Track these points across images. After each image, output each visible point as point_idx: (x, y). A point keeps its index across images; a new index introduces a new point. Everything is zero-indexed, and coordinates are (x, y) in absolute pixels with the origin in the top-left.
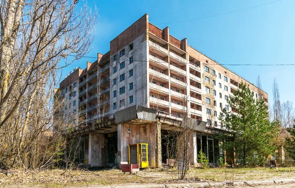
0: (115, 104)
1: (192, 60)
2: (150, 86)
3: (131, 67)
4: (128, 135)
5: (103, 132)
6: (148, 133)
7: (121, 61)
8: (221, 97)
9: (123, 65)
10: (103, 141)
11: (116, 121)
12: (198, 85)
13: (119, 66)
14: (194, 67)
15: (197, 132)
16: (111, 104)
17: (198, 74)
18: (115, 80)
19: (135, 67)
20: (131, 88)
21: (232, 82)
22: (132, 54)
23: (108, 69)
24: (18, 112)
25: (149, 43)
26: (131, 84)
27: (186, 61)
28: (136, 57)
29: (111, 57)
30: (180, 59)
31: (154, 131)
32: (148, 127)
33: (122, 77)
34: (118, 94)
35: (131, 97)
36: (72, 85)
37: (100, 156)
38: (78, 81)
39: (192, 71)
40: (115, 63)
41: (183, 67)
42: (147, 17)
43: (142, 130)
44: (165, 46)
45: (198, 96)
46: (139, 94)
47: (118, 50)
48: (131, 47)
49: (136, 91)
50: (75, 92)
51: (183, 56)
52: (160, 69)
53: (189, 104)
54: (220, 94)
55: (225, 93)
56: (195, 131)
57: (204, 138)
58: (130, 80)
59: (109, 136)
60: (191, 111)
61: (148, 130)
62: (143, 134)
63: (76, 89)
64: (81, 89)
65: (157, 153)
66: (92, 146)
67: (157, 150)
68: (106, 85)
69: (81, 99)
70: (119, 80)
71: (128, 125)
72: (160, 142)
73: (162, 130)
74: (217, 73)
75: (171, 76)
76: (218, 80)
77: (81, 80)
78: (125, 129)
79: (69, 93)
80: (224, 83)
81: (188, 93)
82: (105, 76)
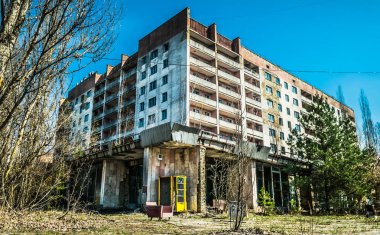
0: (142, 120)
1: (247, 65)
2: (191, 97)
3: (165, 72)
4: (158, 164)
5: (122, 158)
6: (187, 162)
7: (152, 65)
8: (289, 113)
9: (154, 70)
10: (122, 171)
11: (143, 144)
12: (257, 97)
13: (149, 71)
14: (250, 73)
15: (257, 161)
16: (137, 120)
17: (255, 83)
18: (143, 88)
19: (171, 72)
20: (165, 99)
21: (303, 93)
22: (168, 56)
23: (135, 75)
24: (8, 128)
25: (190, 43)
26: (165, 95)
27: (240, 66)
28: (173, 60)
29: (140, 59)
30: (232, 63)
31: (195, 158)
32: (186, 152)
33: (153, 85)
34: (146, 107)
35: (164, 112)
36: (86, 94)
37: (117, 193)
38: (93, 89)
39: (247, 79)
40: (144, 67)
41: (236, 73)
42: (189, 11)
43: (178, 156)
44: (212, 47)
45: (258, 112)
46: (176, 107)
47: (149, 50)
48: (167, 47)
49: (171, 103)
50: (88, 104)
51: (236, 59)
52: (204, 75)
53: (244, 123)
54: (288, 109)
55: (294, 108)
56: (253, 160)
57: (267, 170)
58: (164, 89)
59: (132, 164)
60: (247, 132)
61: (187, 158)
62: (179, 163)
63: (90, 100)
64: (96, 100)
65: (199, 190)
66: (107, 178)
67: (199, 186)
68: (131, 94)
69: (96, 112)
70: (148, 88)
71: (159, 150)
72: (203, 174)
73: (206, 157)
74: (282, 82)
75: (219, 85)
76: (283, 91)
77: (98, 88)
78: (154, 154)
79: (80, 104)
80: (292, 95)
81: (243, 107)
82: (131, 83)
